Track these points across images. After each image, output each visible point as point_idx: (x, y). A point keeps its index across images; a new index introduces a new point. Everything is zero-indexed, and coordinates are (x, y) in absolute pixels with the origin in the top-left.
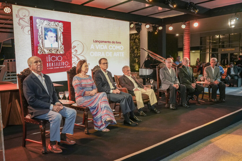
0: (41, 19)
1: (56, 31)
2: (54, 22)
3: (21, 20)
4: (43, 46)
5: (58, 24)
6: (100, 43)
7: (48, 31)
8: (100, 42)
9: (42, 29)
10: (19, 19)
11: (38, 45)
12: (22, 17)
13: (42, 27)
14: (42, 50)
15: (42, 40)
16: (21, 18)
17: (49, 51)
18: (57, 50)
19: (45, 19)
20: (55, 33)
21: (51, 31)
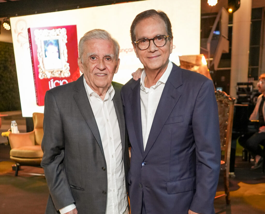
0: (40, 29)
1: (57, 43)
2: (55, 29)
3: (19, 36)
4: (44, 67)
5: (59, 31)
6: (128, 52)
7: (48, 45)
8: (127, 50)
9: (41, 44)
10: (17, 34)
11: (38, 66)
12: (20, 31)
13: (41, 41)
14: (44, 72)
15: (43, 59)
16: (19, 34)
17: (51, 73)
18: (61, 72)
19: (43, 28)
20: (57, 46)
21: (51, 44)
